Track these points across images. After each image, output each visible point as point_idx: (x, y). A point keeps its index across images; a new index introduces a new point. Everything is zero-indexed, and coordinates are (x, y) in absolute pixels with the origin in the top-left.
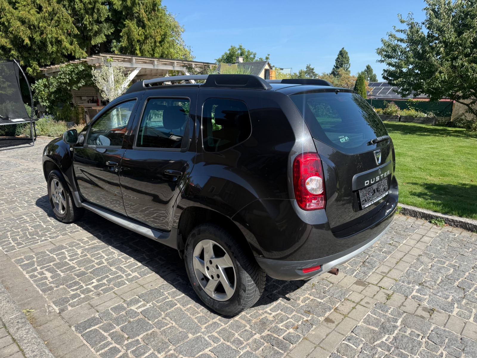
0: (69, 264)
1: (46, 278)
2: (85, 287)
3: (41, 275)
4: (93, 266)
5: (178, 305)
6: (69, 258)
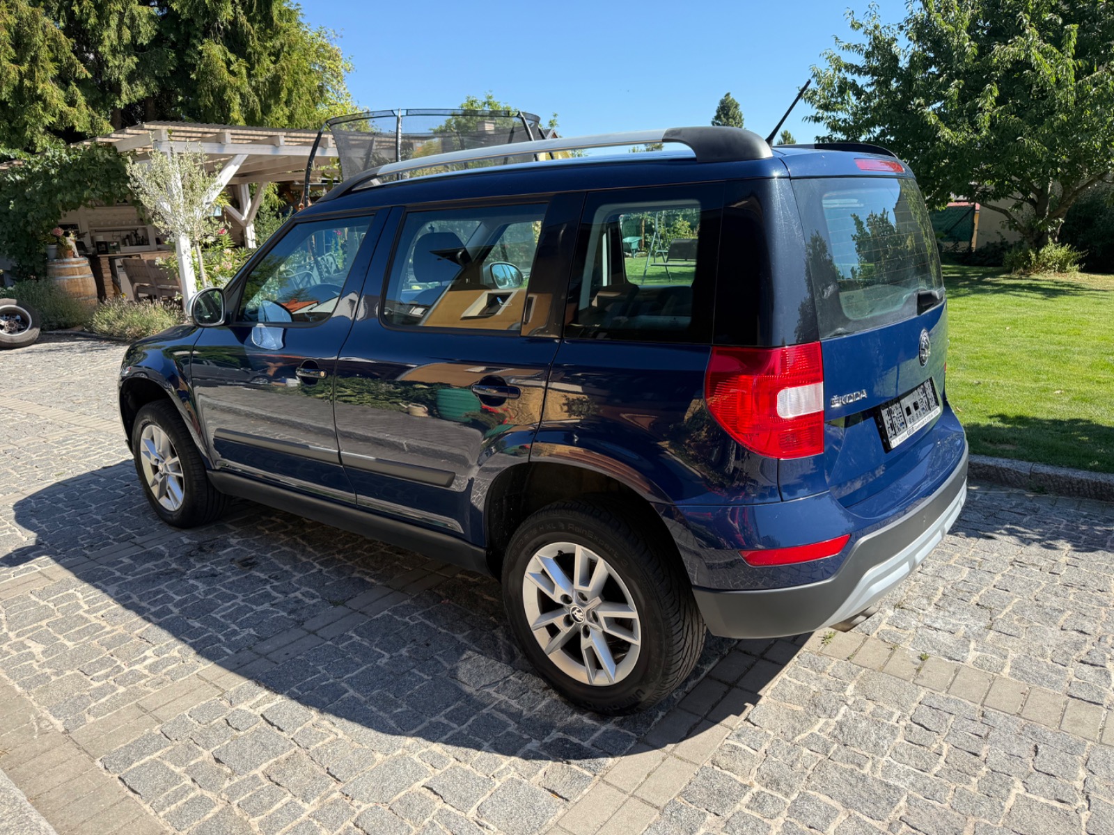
0: (87, 620)
1: (31, 656)
2: (127, 670)
3: (18, 650)
5: (351, 692)
6: (86, 607)
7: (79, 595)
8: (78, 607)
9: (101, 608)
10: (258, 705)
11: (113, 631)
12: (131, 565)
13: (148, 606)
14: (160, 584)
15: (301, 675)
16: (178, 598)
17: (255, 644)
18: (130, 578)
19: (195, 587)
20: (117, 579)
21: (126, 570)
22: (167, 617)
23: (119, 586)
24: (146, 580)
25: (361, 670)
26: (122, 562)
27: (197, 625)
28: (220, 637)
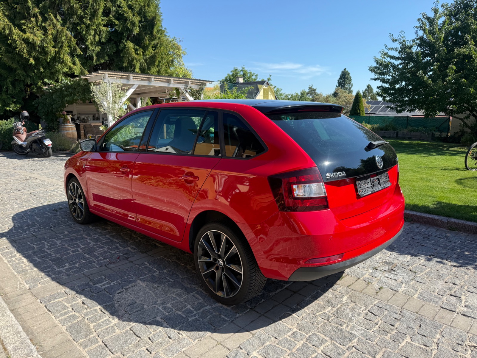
0: (46, 252)
2: (57, 270)
3: (19, 260)
4: (69, 253)
7: (46, 243)
8: (45, 247)
9: (53, 248)
10: (104, 285)
11: (56, 256)
12: (67, 234)
13: (71, 249)
14: (77, 241)
15: (123, 276)
16: (82, 246)
17: (107, 264)
18: (66, 239)
19: (90, 243)
20: (61, 239)
21: (65, 236)
22: (77, 253)
23: (61, 241)
24: (72, 240)
25: (147, 276)
26: (64, 233)
27: (87, 256)
28: (95, 261)
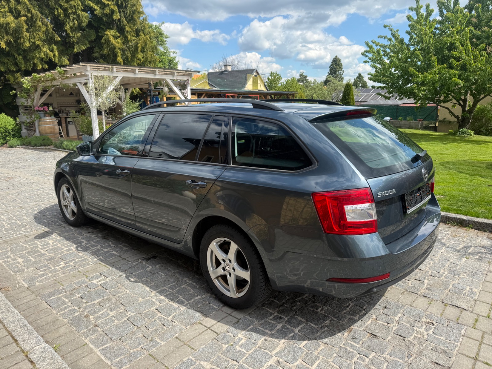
1: (18, 263)
2: (53, 268)
3: (14, 261)
4: (63, 252)
6: (40, 247)
7: (39, 243)
10: (100, 281)
11: (50, 255)
13: (64, 248)
17: (102, 262)
18: (58, 238)
19: (83, 242)
20: (53, 238)
23: (54, 241)
25: (140, 271)
27: (81, 255)
28: (89, 259)
